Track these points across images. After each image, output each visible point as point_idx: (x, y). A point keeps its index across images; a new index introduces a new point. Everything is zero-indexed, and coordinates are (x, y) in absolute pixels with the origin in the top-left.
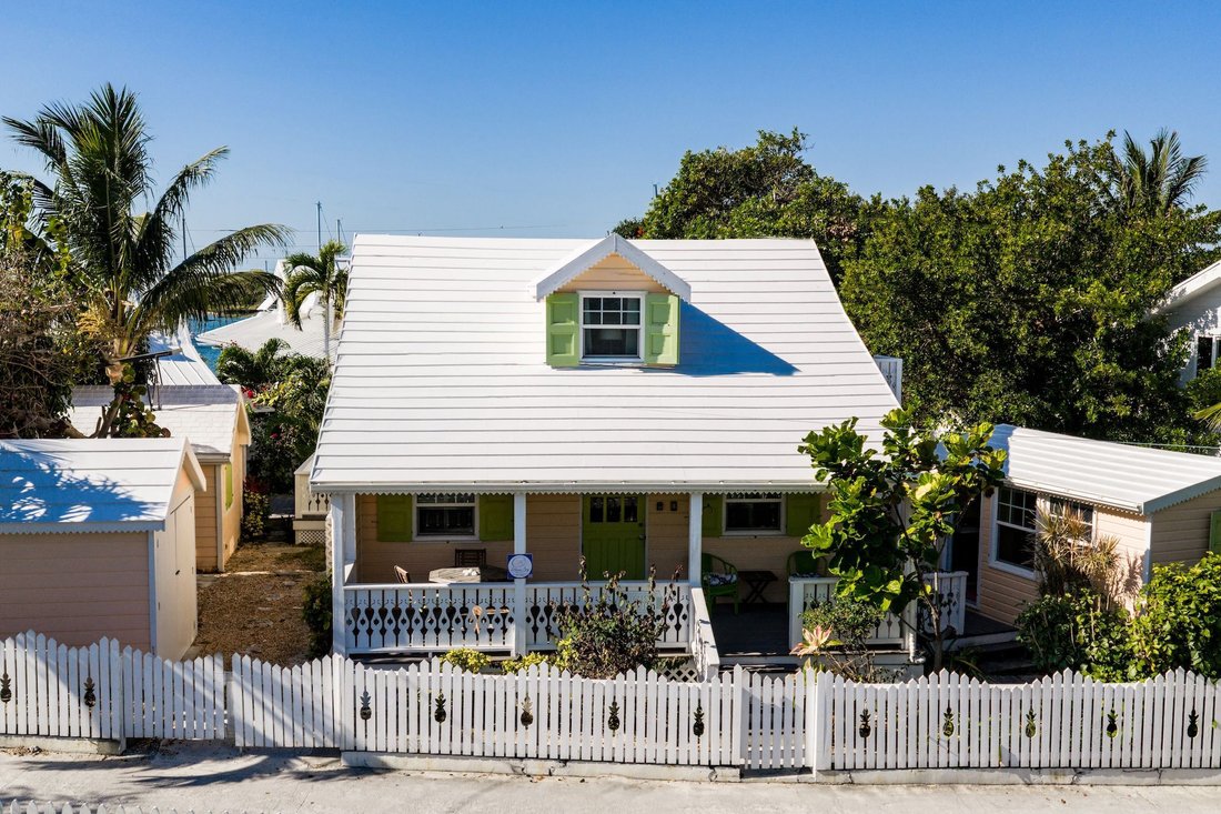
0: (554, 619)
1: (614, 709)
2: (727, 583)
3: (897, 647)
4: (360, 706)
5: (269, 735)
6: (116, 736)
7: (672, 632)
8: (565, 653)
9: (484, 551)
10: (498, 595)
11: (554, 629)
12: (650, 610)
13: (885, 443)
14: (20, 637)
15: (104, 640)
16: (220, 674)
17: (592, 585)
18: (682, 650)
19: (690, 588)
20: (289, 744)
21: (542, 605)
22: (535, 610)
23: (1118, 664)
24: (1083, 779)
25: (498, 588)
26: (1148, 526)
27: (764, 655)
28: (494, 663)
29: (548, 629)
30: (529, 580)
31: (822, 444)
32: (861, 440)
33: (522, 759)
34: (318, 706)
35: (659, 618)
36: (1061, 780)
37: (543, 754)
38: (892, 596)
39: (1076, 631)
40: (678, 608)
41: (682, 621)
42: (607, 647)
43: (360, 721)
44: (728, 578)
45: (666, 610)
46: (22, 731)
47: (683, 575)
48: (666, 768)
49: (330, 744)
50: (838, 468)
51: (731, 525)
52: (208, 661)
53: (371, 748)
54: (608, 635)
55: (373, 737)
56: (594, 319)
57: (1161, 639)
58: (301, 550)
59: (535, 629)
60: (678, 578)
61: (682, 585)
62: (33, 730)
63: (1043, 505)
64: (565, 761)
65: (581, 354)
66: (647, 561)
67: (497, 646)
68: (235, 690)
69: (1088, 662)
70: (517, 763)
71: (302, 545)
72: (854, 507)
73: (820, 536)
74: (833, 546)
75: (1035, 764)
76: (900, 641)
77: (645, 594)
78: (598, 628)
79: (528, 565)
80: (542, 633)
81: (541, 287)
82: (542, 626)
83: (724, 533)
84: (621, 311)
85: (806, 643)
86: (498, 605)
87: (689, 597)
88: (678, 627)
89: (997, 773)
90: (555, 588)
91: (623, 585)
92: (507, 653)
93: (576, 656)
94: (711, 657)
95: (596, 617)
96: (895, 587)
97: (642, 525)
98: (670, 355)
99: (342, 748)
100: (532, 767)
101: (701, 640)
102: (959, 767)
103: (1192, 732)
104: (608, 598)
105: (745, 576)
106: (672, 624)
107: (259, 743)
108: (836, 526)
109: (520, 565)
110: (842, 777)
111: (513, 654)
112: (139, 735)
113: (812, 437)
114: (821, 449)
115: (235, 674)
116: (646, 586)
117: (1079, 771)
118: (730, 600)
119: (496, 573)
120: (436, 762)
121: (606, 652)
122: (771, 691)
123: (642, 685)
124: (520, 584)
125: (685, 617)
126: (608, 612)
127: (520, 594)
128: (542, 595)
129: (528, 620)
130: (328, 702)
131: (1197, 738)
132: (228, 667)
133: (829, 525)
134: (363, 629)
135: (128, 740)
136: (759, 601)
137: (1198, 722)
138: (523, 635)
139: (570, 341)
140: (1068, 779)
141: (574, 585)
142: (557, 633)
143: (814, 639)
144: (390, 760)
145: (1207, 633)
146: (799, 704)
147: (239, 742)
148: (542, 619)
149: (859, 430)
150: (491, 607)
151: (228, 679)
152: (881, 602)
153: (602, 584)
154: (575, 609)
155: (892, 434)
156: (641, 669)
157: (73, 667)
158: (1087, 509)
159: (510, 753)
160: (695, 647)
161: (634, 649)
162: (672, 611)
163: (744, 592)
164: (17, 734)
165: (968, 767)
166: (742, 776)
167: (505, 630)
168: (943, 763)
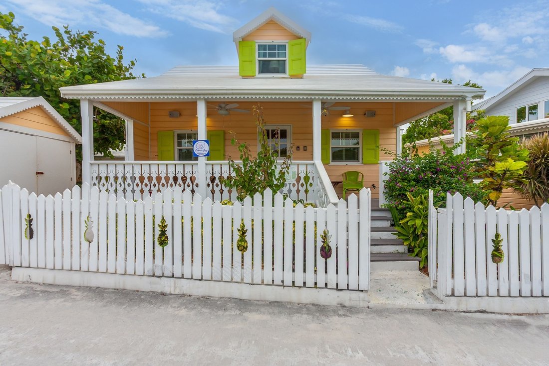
10: (188, 169)
21: (217, 176)
22: (213, 179)
25: (188, 164)
29: (222, 192)
40: (307, 178)
41: (309, 187)
51: (334, 159)
59: (213, 192)
65: (257, 71)
80: (218, 194)
82: (217, 190)
83: (331, 163)
84: (277, 51)
86: (188, 175)
88: (307, 191)
90: (225, 164)
106: (303, 190)
109: (201, 147)
124: (202, 160)
125: (311, 185)
127: (202, 168)
128: (217, 168)
129: (208, 185)
134: (103, 189)
148: (217, 185)
150: (183, 176)
162: (302, 181)
167: (193, 191)
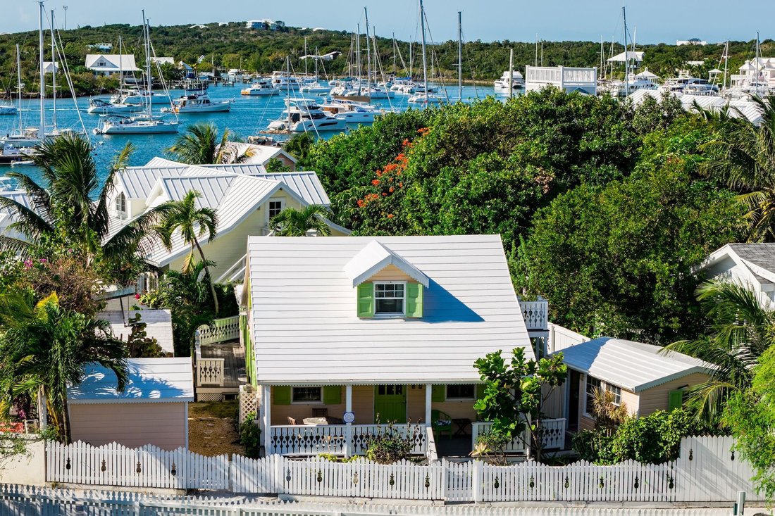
0: (364, 441)
1: (392, 477)
2: (446, 425)
3: (522, 453)
4: (286, 475)
5: (247, 488)
6: (184, 487)
7: (417, 447)
8: (370, 456)
9: (326, 409)
10: (339, 431)
11: (364, 446)
12: (408, 437)
13: (512, 362)
14: (145, 446)
15: (180, 448)
16: (227, 462)
17: (381, 425)
18: (423, 455)
19: (426, 427)
20: (256, 492)
21: (359, 435)
22: (355, 437)
23: (610, 459)
24: (590, 506)
25: (339, 427)
26: (638, 397)
27: (460, 457)
28: (339, 459)
29: (361, 445)
30: (353, 424)
31: (483, 364)
32: (502, 361)
33: (353, 497)
34: (268, 475)
35: (412, 440)
36: (580, 506)
37: (362, 495)
38: (511, 430)
39: (593, 444)
40: (421, 436)
41: (422, 442)
42: (389, 452)
43: (286, 482)
44: (447, 422)
45: (415, 437)
46: (145, 485)
47: (423, 421)
48: (413, 501)
49: (273, 492)
50: (490, 375)
51: (450, 396)
52: (222, 456)
53: (291, 492)
54: (390, 447)
55: (292, 488)
56: (381, 295)
57: (623, 447)
58: (204, 405)
59: (356, 446)
60: (420, 422)
61: (423, 426)
62: (150, 485)
63: (603, 386)
64: (372, 498)
65: (374, 312)
66: (407, 414)
67: (338, 453)
68: (233, 468)
69: (599, 458)
70: (352, 498)
71: (202, 402)
72: (495, 392)
73: (481, 405)
74: (487, 409)
75: (569, 499)
76: (523, 451)
77: (405, 430)
78: (385, 444)
79: (353, 417)
80: (359, 447)
81: (355, 281)
82: (358, 444)
83: (446, 400)
84: (394, 291)
85: (476, 451)
86: (339, 435)
87: (425, 431)
88: (421, 444)
89: (553, 503)
90: (365, 427)
91: (396, 425)
92: (343, 457)
93: (375, 456)
94: (434, 456)
95: (384, 439)
96: (512, 426)
97: (405, 396)
98: (418, 313)
99: (279, 492)
100: (358, 500)
101: (431, 450)
102: (536, 501)
103: (636, 486)
104: (388, 431)
105: (456, 421)
106: (418, 443)
107: (243, 491)
108: (488, 400)
109: (349, 417)
110: (488, 504)
111: (345, 457)
112: (193, 487)
113: (479, 361)
114: (483, 367)
115: (234, 462)
116: (406, 426)
117: (588, 502)
118: (448, 433)
119: (336, 420)
120: (318, 498)
121: (388, 454)
122: (458, 469)
123: (404, 468)
124: (349, 426)
125: (424, 440)
126: (389, 438)
127: (348, 430)
128: (359, 430)
129: (352, 441)
130: (272, 474)
131: (639, 489)
132: (230, 459)
133: (485, 400)
134: (279, 445)
135: (188, 489)
136: (462, 433)
137: (639, 482)
138: (350, 448)
139: (369, 306)
140: (583, 506)
141: (374, 426)
142: (366, 447)
143: (479, 448)
144: (298, 498)
145: (640, 444)
146: (470, 475)
147: (235, 491)
148: (359, 441)
149: (502, 356)
150: (335, 436)
151: (230, 465)
152: (507, 432)
153: (387, 425)
154: (374, 436)
155: (516, 359)
156: (403, 460)
157: (167, 459)
158: (619, 389)
159: (349, 495)
160: (428, 453)
161: (400, 453)
162: (418, 438)
163: (455, 429)
164: (143, 487)
165: (540, 501)
166: (445, 504)
167: (342, 446)
168: (530, 499)
